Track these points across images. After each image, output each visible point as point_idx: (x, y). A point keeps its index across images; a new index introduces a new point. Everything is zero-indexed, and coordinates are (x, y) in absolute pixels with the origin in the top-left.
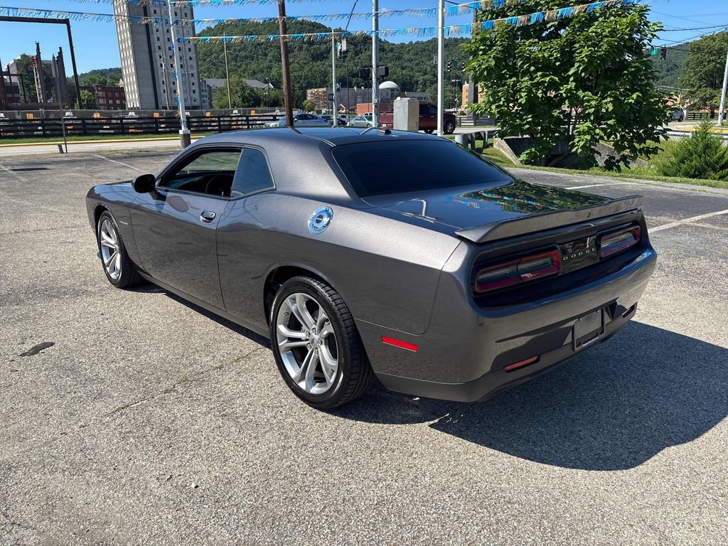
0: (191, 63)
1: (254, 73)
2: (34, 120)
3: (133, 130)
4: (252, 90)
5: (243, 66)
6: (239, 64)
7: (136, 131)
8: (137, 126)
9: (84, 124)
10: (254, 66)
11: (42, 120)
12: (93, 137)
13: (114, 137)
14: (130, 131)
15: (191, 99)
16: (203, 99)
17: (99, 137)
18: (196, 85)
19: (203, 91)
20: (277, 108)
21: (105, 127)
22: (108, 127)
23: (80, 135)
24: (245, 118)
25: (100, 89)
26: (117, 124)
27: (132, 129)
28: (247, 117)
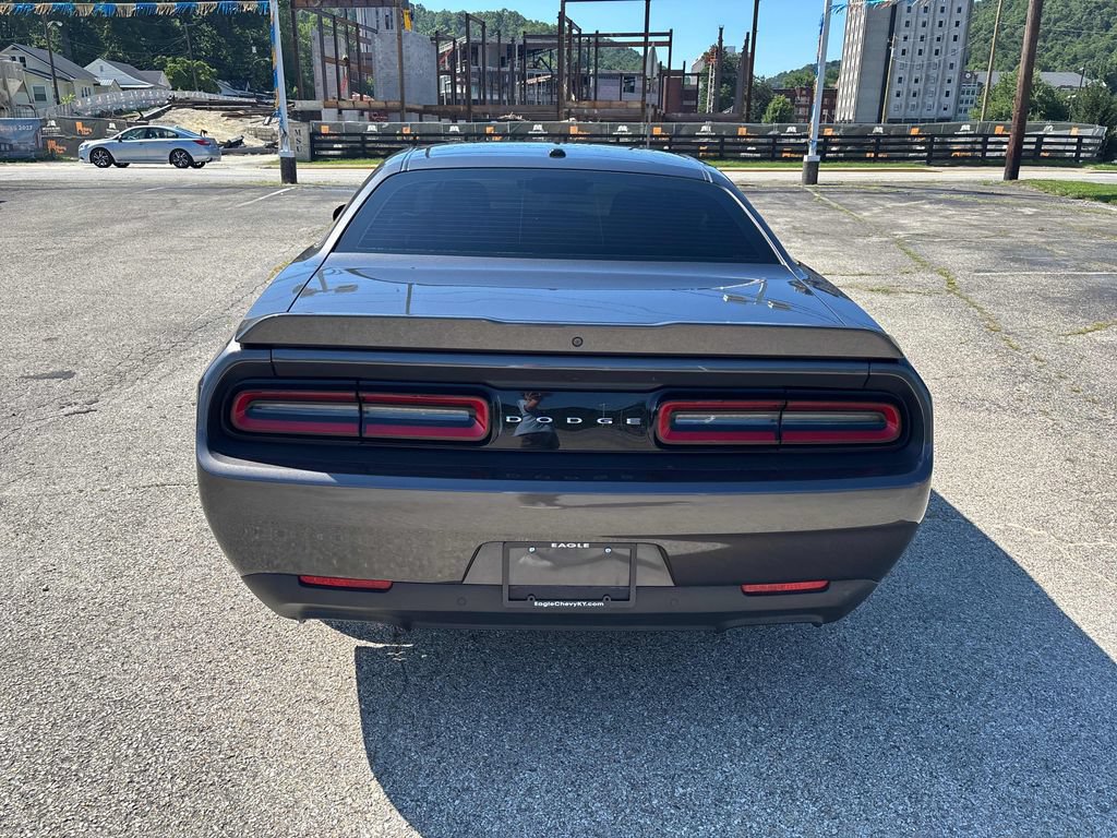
0: (954, 45)
1: (1075, 59)
2: (662, 136)
3: (788, 155)
4: (1049, 91)
5: (1057, 48)
6: (1049, 45)
7: (793, 155)
8: (796, 148)
9: (722, 143)
10: (1078, 47)
11: (671, 137)
12: (729, 163)
13: (758, 164)
14: (784, 155)
15: (939, 106)
16: (961, 106)
17: (736, 163)
18: (955, 82)
19: (963, 93)
20: (1048, 123)
21: (749, 148)
22: (754, 149)
23: (715, 159)
24: (980, 139)
25: (804, 92)
26: (768, 144)
27: (787, 152)
28: (986, 137)
